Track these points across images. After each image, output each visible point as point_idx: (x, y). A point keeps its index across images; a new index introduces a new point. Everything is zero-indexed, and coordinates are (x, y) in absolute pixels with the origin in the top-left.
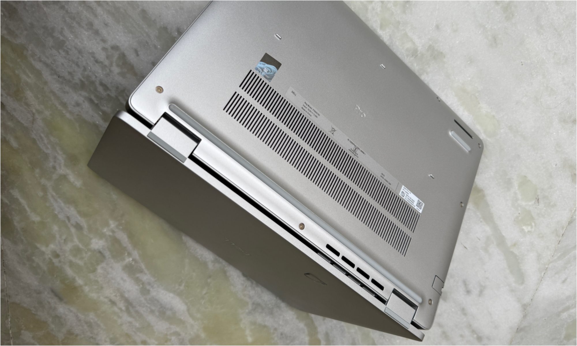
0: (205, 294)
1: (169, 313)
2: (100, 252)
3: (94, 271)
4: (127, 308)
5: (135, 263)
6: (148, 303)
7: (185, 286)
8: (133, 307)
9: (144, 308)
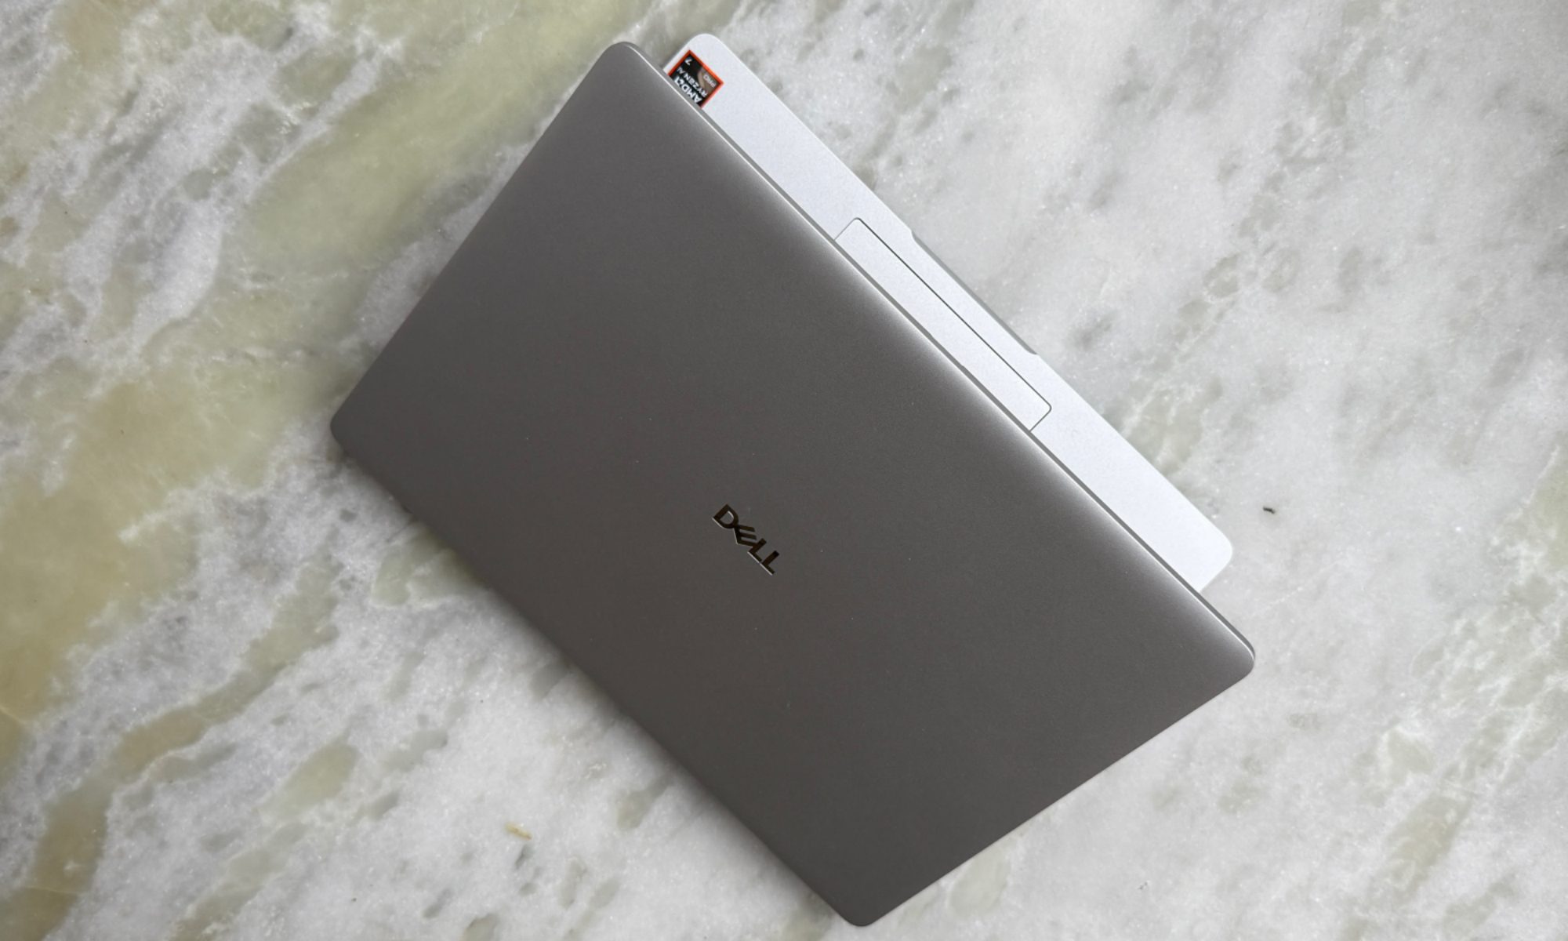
0: (247, 356)
1: (147, 271)
2: (289, 33)
3: (222, 29)
4: (120, 149)
5: (286, 135)
6: (160, 204)
7: (255, 292)
8: (131, 165)
9: (137, 197)
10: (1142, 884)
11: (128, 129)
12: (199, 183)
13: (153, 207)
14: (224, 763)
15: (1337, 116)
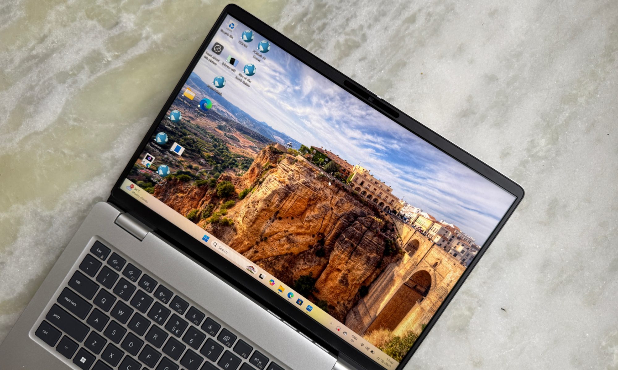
1: (31, 109)
2: (117, 23)
3: (90, 17)
4: (34, 57)
5: (104, 64)
6: (45, 82)
7: (73, 126)
8: (37, 64)
9: (35, 78)
11: (40, 50)
12: (63, 77)
13: (41, 83)
15: (554, 141)
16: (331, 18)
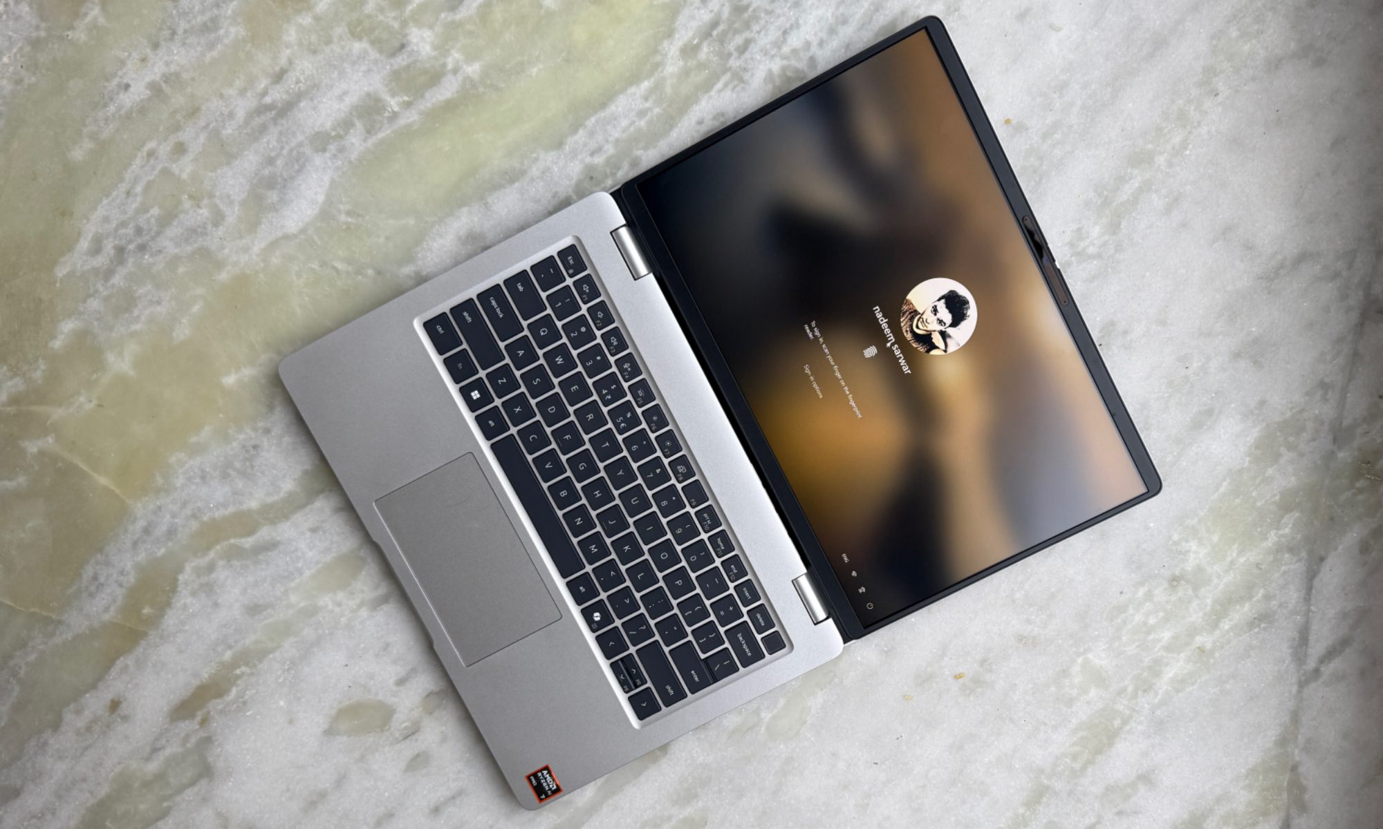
0: (334, 267)
1: (273, 196)
2: (403, 46)
3: (355, 36)
4: (269, 108)
5: (388, 117)
6: (291, 150)
7: (346, 223)
8: (275, 121)
9: (275, 143)
10: (899, 736)
11: (277, 95)
12: (321, 141)
13: (285, 152)
14: (270, 553)
15: (1114, 228)
16: (758, 29)
